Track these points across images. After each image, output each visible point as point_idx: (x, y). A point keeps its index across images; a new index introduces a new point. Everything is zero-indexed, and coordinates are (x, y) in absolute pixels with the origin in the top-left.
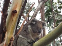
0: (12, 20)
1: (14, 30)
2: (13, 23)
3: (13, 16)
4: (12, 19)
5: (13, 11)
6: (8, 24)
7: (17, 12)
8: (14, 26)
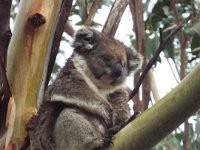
0: (27, 54)
1: (38, 91)
2: (34, 64)
3: (33, 36)
4: (27, 49)
5: (29, 19)
6: (15, 68)
7: (44, 22)
8: (38, 75)
